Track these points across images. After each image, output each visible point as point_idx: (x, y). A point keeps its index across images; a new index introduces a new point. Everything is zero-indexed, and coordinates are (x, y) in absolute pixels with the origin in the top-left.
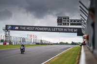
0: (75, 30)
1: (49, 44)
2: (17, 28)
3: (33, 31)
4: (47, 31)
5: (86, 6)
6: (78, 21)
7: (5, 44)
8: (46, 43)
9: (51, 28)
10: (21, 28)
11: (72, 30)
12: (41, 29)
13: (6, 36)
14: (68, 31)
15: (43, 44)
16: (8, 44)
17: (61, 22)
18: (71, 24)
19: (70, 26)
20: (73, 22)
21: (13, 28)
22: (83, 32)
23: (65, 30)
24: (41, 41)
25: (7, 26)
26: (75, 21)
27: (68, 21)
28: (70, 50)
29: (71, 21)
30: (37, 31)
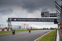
0: (53, 20)
1: (36, 29)
2: (15, 20)
3: (26, 21)
4: (35, 21)
5: (59, 4)
6: (55, 14)
7: (8, 30)
8: (34, 29)
9: (37, 19)
10: (18, 20)
11: (50, 20)
12: (31, 20)
13: (9, 25)
14: (48, 21)
15: (32, 30)
16: (10, 30)
17: (44, 15)
18: (50, 16)
19: (49, 18)
20: (51, 15)
21: (13, 20)
22: (58, 21)
23: (46, 20)
24: (31, 27)
25: (9, 18)
26: (52, 14)
27: (48, 14)
28: (50, 33)
29: (50, 14)
30: (28, 21)
